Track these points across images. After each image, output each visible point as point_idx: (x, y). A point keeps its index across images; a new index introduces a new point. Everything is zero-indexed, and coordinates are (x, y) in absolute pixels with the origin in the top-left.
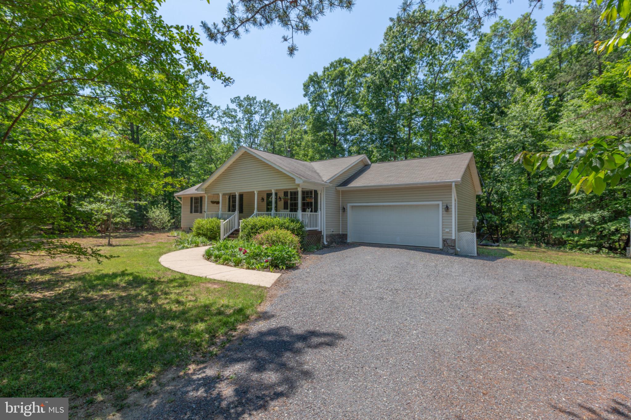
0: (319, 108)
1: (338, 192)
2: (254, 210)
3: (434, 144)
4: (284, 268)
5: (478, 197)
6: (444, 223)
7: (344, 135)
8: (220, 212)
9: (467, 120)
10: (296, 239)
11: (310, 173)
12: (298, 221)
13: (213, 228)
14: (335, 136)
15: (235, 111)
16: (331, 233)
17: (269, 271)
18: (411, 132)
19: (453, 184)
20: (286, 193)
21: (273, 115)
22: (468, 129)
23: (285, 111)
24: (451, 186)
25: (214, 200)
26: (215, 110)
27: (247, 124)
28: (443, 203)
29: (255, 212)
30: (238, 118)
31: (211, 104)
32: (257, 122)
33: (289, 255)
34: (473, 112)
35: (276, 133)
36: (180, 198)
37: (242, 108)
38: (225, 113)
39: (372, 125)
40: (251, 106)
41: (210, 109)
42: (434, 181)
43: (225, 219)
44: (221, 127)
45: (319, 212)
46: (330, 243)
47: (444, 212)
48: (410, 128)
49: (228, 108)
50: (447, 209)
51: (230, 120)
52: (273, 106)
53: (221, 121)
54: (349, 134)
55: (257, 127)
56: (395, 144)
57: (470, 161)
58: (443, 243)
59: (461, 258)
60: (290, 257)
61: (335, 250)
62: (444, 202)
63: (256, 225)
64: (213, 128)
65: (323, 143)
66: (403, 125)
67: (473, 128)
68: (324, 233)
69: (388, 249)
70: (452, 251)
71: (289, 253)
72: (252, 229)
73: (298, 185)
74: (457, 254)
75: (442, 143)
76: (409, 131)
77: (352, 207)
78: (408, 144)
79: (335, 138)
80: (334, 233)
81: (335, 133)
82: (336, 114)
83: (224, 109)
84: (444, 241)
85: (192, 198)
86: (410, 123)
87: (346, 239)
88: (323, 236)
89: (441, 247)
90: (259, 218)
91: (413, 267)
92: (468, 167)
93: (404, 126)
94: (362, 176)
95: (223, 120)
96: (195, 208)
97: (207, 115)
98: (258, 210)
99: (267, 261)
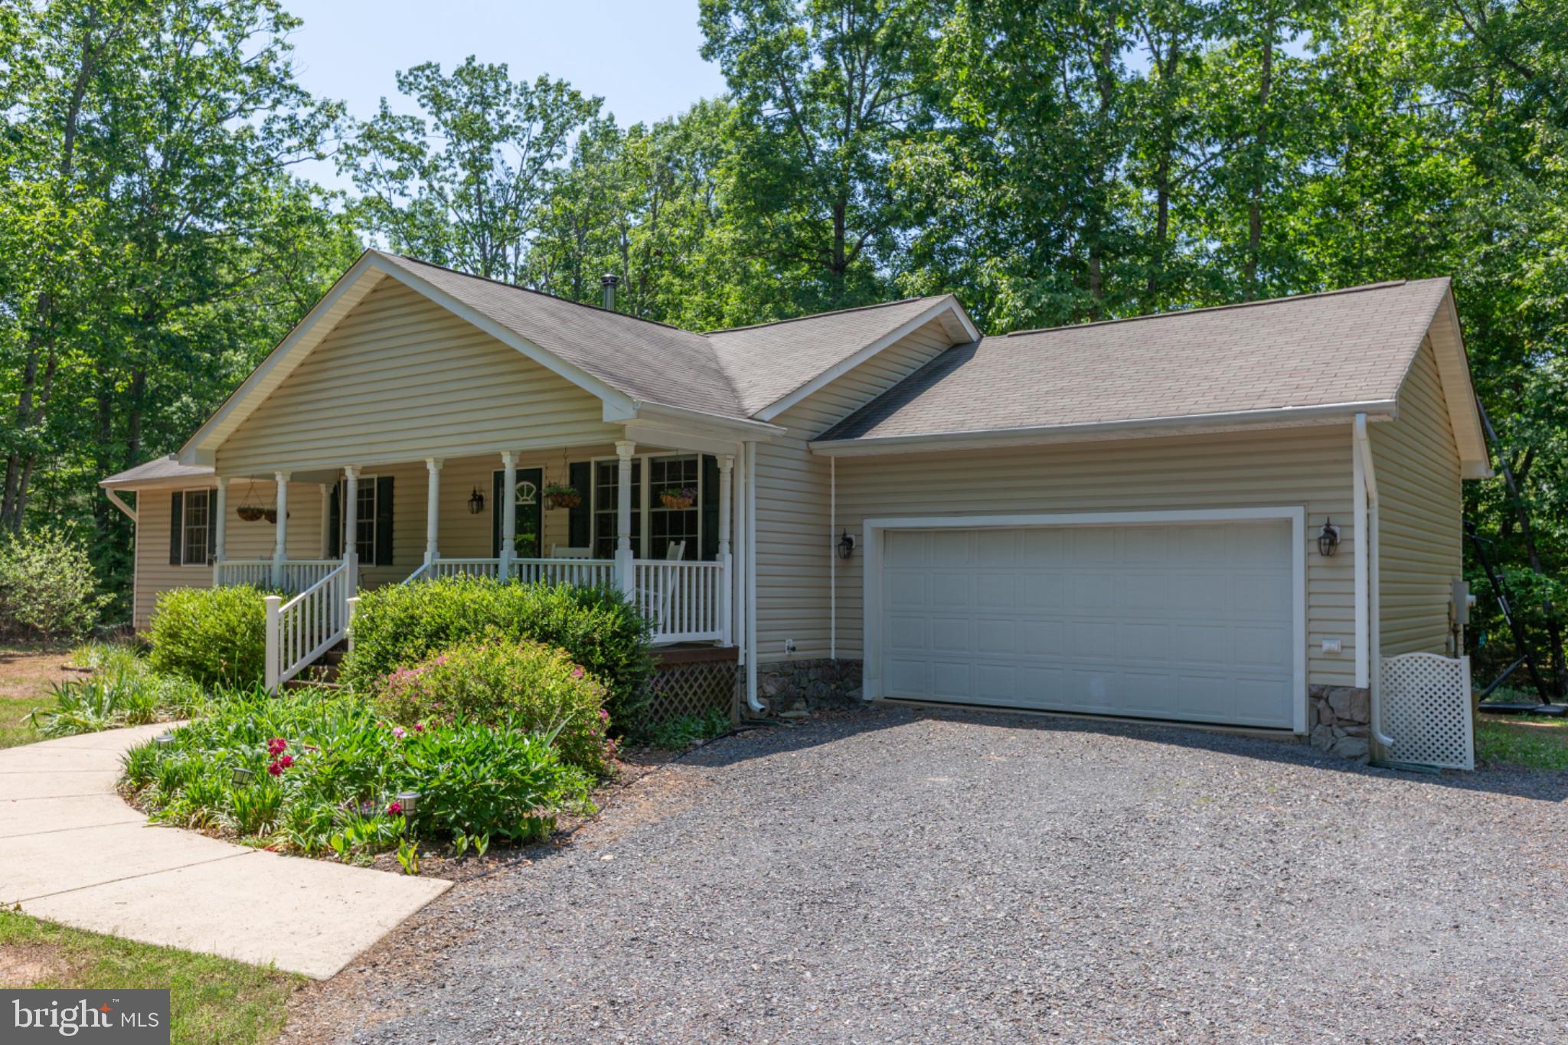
0: (768, 109)
1: (819, 465)
2: (425, 548)
3: (1268, 260)
4: (482, 848)
5: (1471, 488)
6: (1316, 613)
7: (878, 226)
8: (278, 560)
9: (1412, 156)
10: (591, 689)
11: (685, 378)
12: (610, 601)
13: (233, 631)
14: (840, 229)
15: (418, 126)
16: (783, 656)
17: (393, 867)
18: (1170, 206)
19: (1360, 421)
20: (578, 472)
21: (585, 143)
22: (1421, 187)
23: (637, 131)
24: (1347, 432)
25: (253, 503)
26: (321, 118)
27: (467, 183)
28: (1308, 515)
29: (429, 557)
30: (430, 154)
31: (304, 94)
32: (508, 173)
33: (512, 777)
34: (1442, 126)
35: (584, 222)
36: (130, 498)
37: (447, 115)
38: (369, 135)
39: (993, 175)
40: (486, 104)
41: (303, 114)
42: (1263, 406)
43: (288, 592)
44: (356, 194)
45: (724, 560)
46: (780, 704)
47: (1318, 560)
48: (1165, 190)
49: (384, 116)
50: (1330, 541)
51: (393, 165)
52: (579, 107)
53: (357, 168)
54: (896, 219)
55: (512, 196)
56: (1096, 255)
57: (1437, 318)
58: (1312, 707)
59: (1399, 786)
60: (517, 789)
61: (792, 739)
62: (1313, 509)
63: (414, 620)
64: (316, 201)
65: (784, 260)
66: (1132, 177)
67: (1443, 185)
68: (751, 659)
69: (1044, 734)
70: (1355, 747)
71: (514, 769)
72: (396, 638)
73: (619, 430)
74: (1377, 763)
75: (1307, 255)
76: (1162, 201)
77: (886, 532)
78: (1156, 260)
79: (839, 238)
80: (798, 656)
81: (839, 216)
82: (846, 132)
83: (369, 120)
84: (1317, 696)
85: (176, 497)
86: (1165, 167)
87: (859, 683)
88: (744, 668)
89: (1300, 724)
90: (435, 587)
91: (1155, 840)
92: (1427, 348)
93: (1138, 183)
94: (932, 390)
95: (366, 163)
96: (190, 539)
97: (287, 143)
98: (444, 550)
99: (395, 812)
